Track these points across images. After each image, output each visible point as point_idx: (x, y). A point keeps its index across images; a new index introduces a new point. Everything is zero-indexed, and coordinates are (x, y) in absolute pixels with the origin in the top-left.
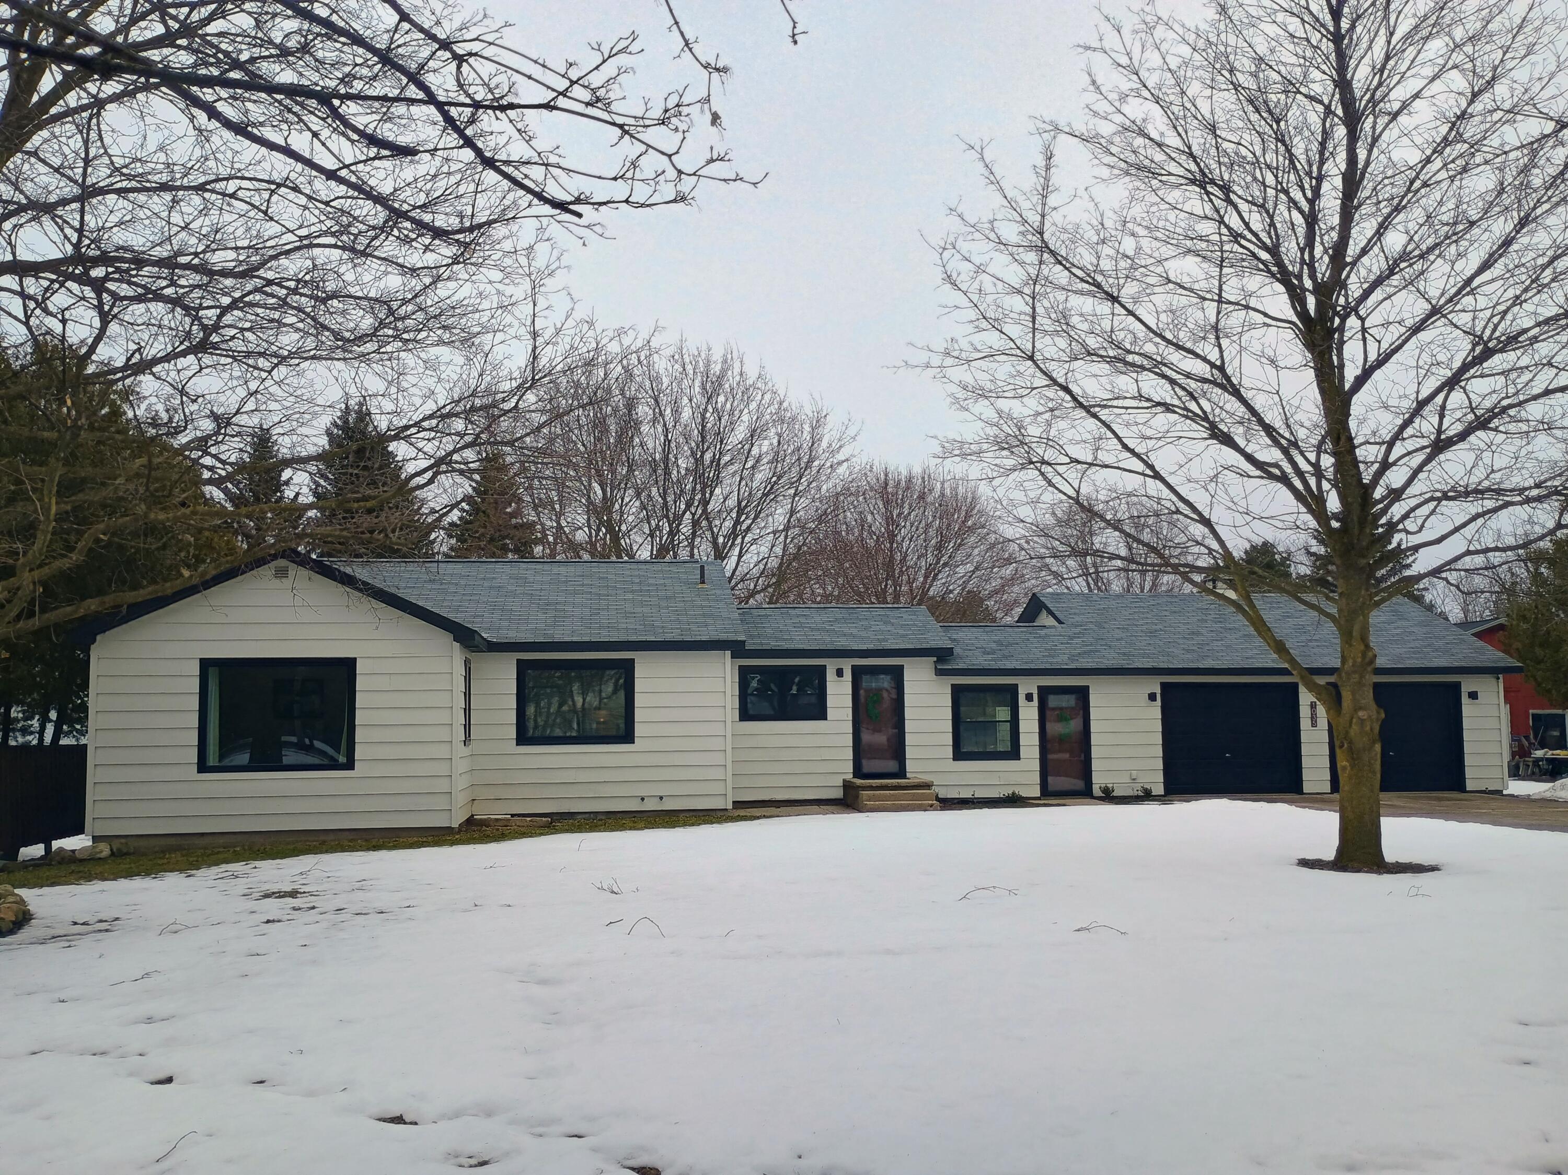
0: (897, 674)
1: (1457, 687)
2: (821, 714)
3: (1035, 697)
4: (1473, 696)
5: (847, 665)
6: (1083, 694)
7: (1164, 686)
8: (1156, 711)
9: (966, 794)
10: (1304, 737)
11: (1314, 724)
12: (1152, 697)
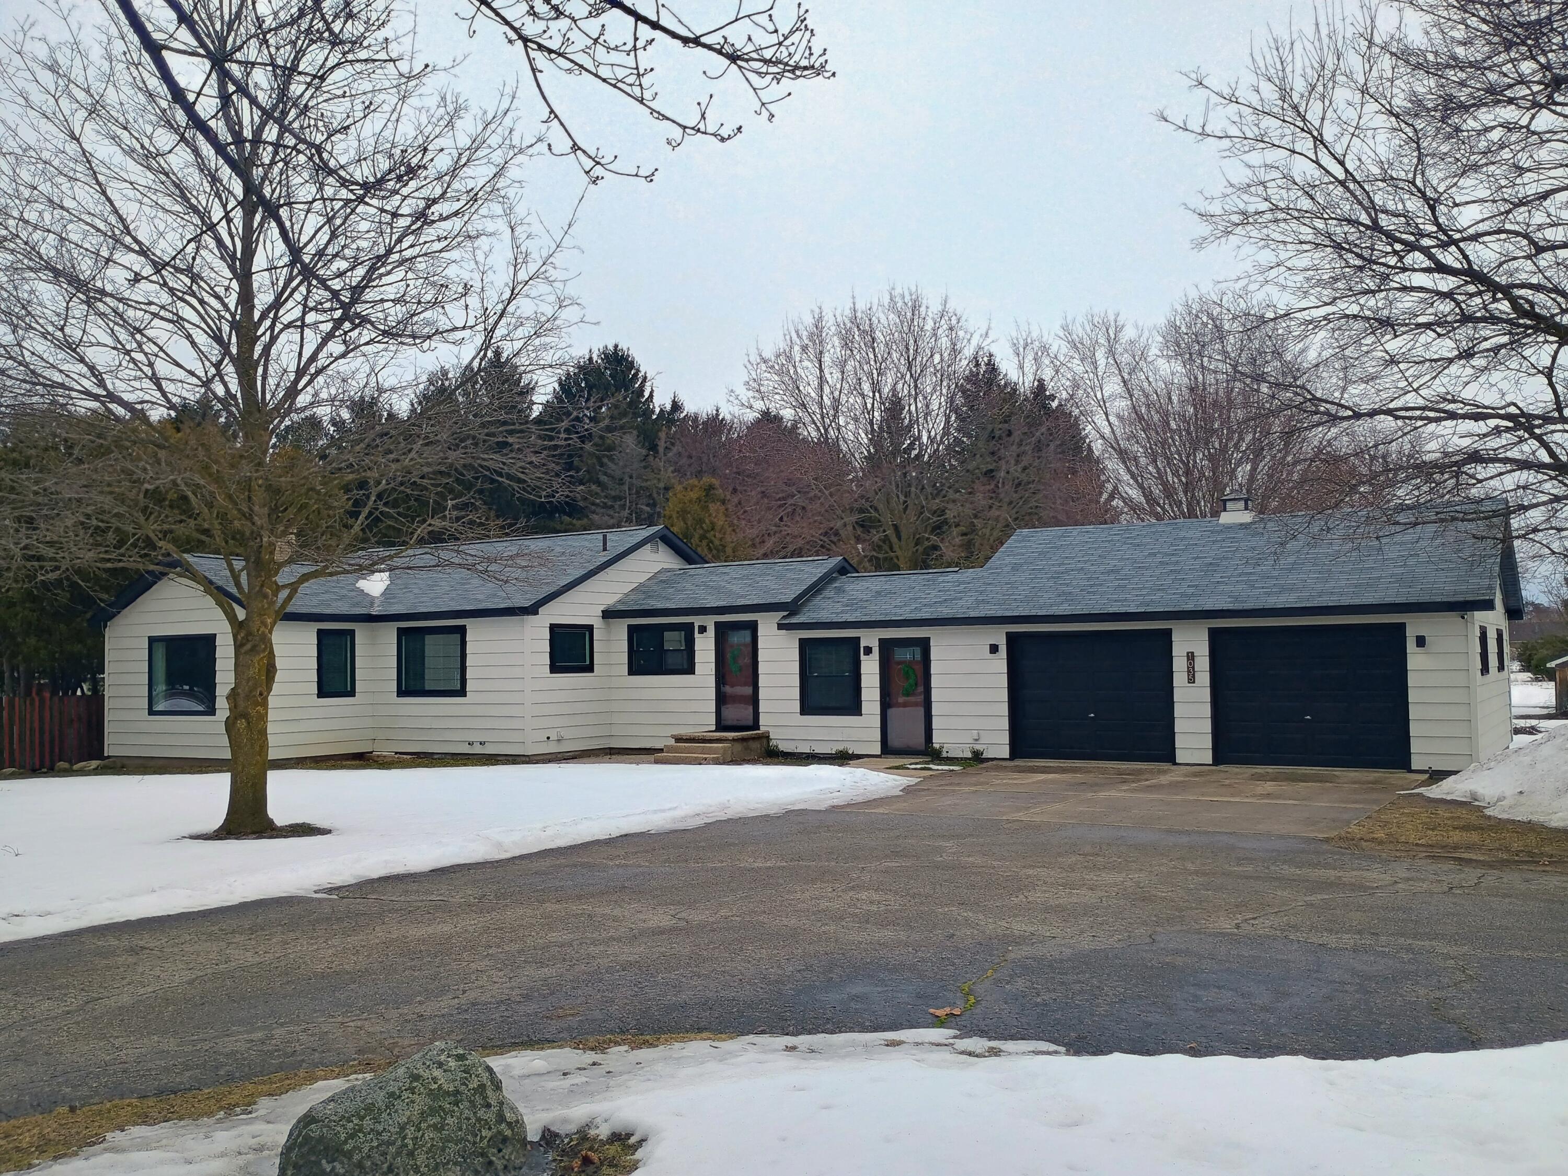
0: (753, 627)
1: (1402, 627)
2: (690, 669)
3: (876, 651)
4: (1421, 641)
5: (710, 622)
6: (924, 645)
7: (1010, 638)
8: (1000, 664)
9: (804, 749)
10: (1177, 695)
11: (1192, 679)
12: (994, 649)
